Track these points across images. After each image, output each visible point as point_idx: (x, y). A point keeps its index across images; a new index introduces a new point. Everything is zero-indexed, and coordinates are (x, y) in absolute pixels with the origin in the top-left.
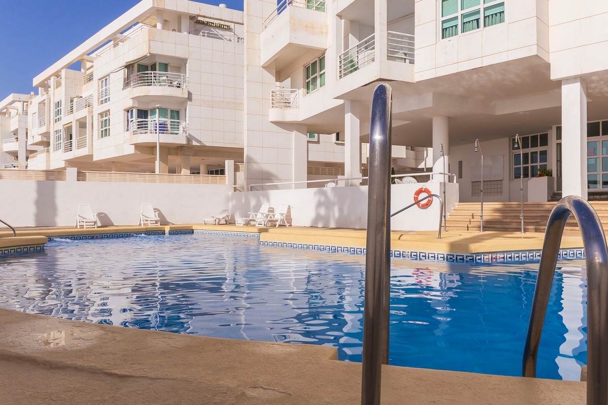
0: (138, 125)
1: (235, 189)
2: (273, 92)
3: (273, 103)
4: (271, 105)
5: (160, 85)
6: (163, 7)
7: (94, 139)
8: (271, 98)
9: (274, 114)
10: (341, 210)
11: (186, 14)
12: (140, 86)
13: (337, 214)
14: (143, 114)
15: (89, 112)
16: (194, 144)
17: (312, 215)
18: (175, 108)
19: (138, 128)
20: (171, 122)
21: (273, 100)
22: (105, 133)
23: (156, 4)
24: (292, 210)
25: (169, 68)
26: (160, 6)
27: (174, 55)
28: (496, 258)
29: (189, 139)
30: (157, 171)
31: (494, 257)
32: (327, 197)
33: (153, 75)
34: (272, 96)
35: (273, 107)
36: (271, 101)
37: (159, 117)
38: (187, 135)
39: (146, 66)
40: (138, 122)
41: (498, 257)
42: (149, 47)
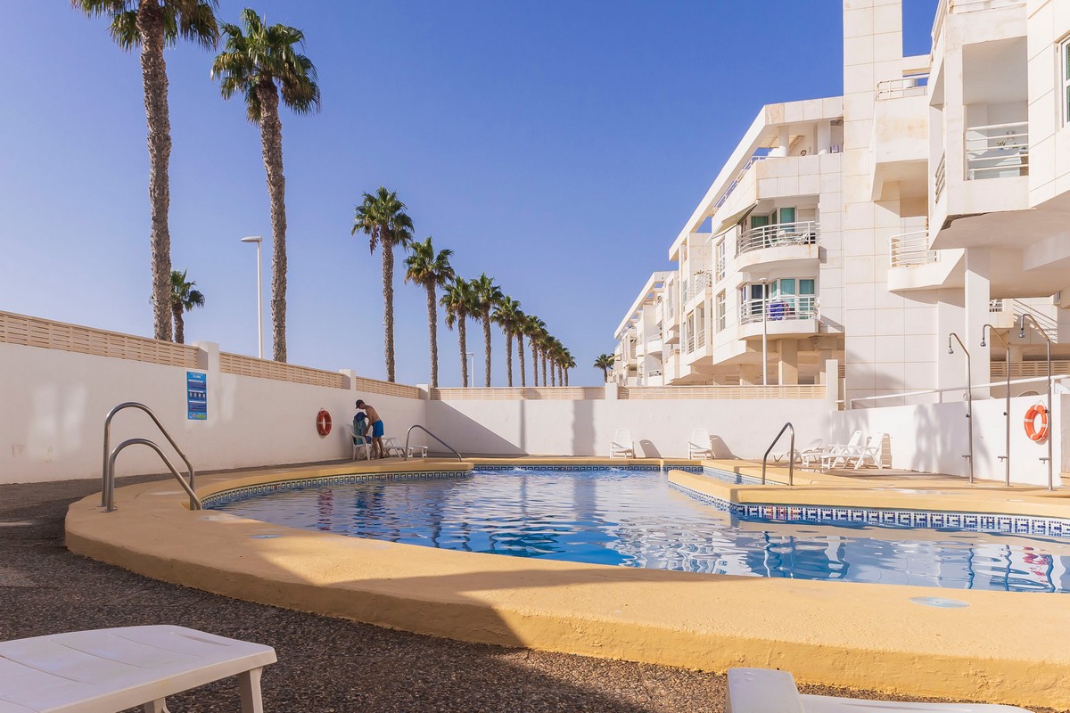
0: (753, 308)
1: (841, 407)
2: (894, 240)
3: (894, 260)
4: (891, 263)
5: (778, 245)
6: (782, 122)
7: (714, 333)
8: (891, 250)
9: (897, 278)
10: (944, 443)
11: (823, 121)
12: (754, 249)
13: (939, 449)
14: (757, 291)
15: (706, 294)
16: (829, 332)
17: (912, 451)
18: (806, 275)
19: (753, 313)
20: (801, 300)
21: (894, 253)
22: (723, 326)
23: (770, 120)
24: (892, 442)
25: (797, 213)
26: (776, 122)
27: (797, 194)
28: (786, 513)
29: (820, 326)
30: (780, 383)
31: (782, 511)
32: (928, 420)
33: (764, 232)
34: (894, 247)
35: (894, 265)
36: (891, 257)
37: (781, 294)
38: (819, 318)
39: (765, 217)
40: (753, 304)
41: (789, 512)
42: (758, 189)
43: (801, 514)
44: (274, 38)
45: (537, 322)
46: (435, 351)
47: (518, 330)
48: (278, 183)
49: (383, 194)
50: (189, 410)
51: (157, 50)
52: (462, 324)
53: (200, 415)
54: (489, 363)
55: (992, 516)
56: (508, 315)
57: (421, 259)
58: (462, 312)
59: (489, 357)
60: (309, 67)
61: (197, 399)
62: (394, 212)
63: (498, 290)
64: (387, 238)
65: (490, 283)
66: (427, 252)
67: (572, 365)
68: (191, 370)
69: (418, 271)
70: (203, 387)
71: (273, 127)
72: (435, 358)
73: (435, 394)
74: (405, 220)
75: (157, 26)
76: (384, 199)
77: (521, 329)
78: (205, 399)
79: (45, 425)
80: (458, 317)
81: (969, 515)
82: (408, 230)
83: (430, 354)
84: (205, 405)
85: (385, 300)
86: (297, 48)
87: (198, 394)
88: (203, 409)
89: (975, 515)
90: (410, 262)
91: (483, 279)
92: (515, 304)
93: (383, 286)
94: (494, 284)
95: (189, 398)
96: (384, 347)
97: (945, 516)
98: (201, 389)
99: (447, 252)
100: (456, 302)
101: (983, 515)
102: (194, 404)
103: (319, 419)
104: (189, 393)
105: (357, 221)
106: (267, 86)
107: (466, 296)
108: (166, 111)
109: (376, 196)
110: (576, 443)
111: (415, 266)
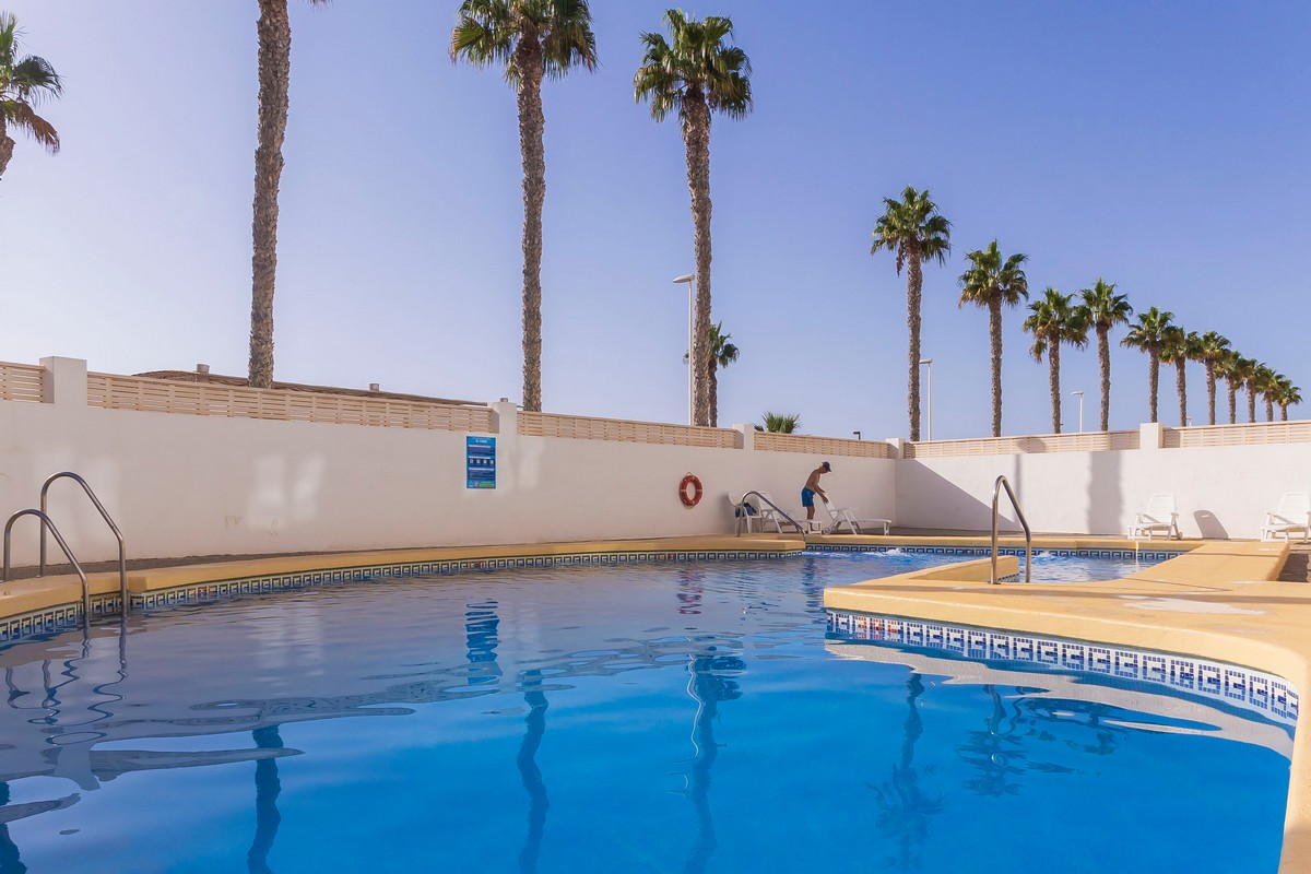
28: (881, 629)
31: (877, 625)
41: (886, 628)
43: (901, 632)
44: (695, 36)
45: (1216, 340)
46: (998, 392)
47: (1176, 354)
48: (703, 208)
49: (910, 195)
50: (469, 478)
51: (532, 86)
52: (1054, 355)
53: (485, 483)
54: (1106, 404)
55: (1189, 661)
56: (1153, 335)
57: (980, 272)
58: (1055, 337)
59: (1107, 396)
60: (742, 60)
61: (482, 465)
62: (922, 218)
63: (1122, 300)
64: (914, 251)
65: (1109, 293)
66: (989, 261)
67: (1295, 399)
68: (470, 434)
69: (974, 289)
70: (492, 452)
71: (697, 142)
72: (998, 403)
73: (908, 450)
74: (939, 224)
75: (532, 60)
76: (912, 202)
77: (1181, 352)
78: (494, 466)
79: (270, 495)
80: (1049, 344)
81: (1152, 655)
82: (942, 236)
83: (991, 397)
84: (494, 473)
85: (910, 332)
86: (727, 42)
87: (482, 460)
88: (490, 477)
89: (1162, 657)
90: (966, 278)
91: (1099, 289)
92: (1164, 319)
93: (908, 315)
94: (1116, 293)
95: (469, 465)
96: (907, 392)
97: (1113, 652)
98: (487, 455)
99: (1018, 258)
100: (1043, 324)
101: (1176, 659)
102: (475, 472)
103: (683, 485)
104: (469, 460)
105: (877, 237)
106: (694, 95)
107: (1061, 315)
108: (541, 151)
109: (901, 201)
110: (1093, 515)
111: (971, 282)
